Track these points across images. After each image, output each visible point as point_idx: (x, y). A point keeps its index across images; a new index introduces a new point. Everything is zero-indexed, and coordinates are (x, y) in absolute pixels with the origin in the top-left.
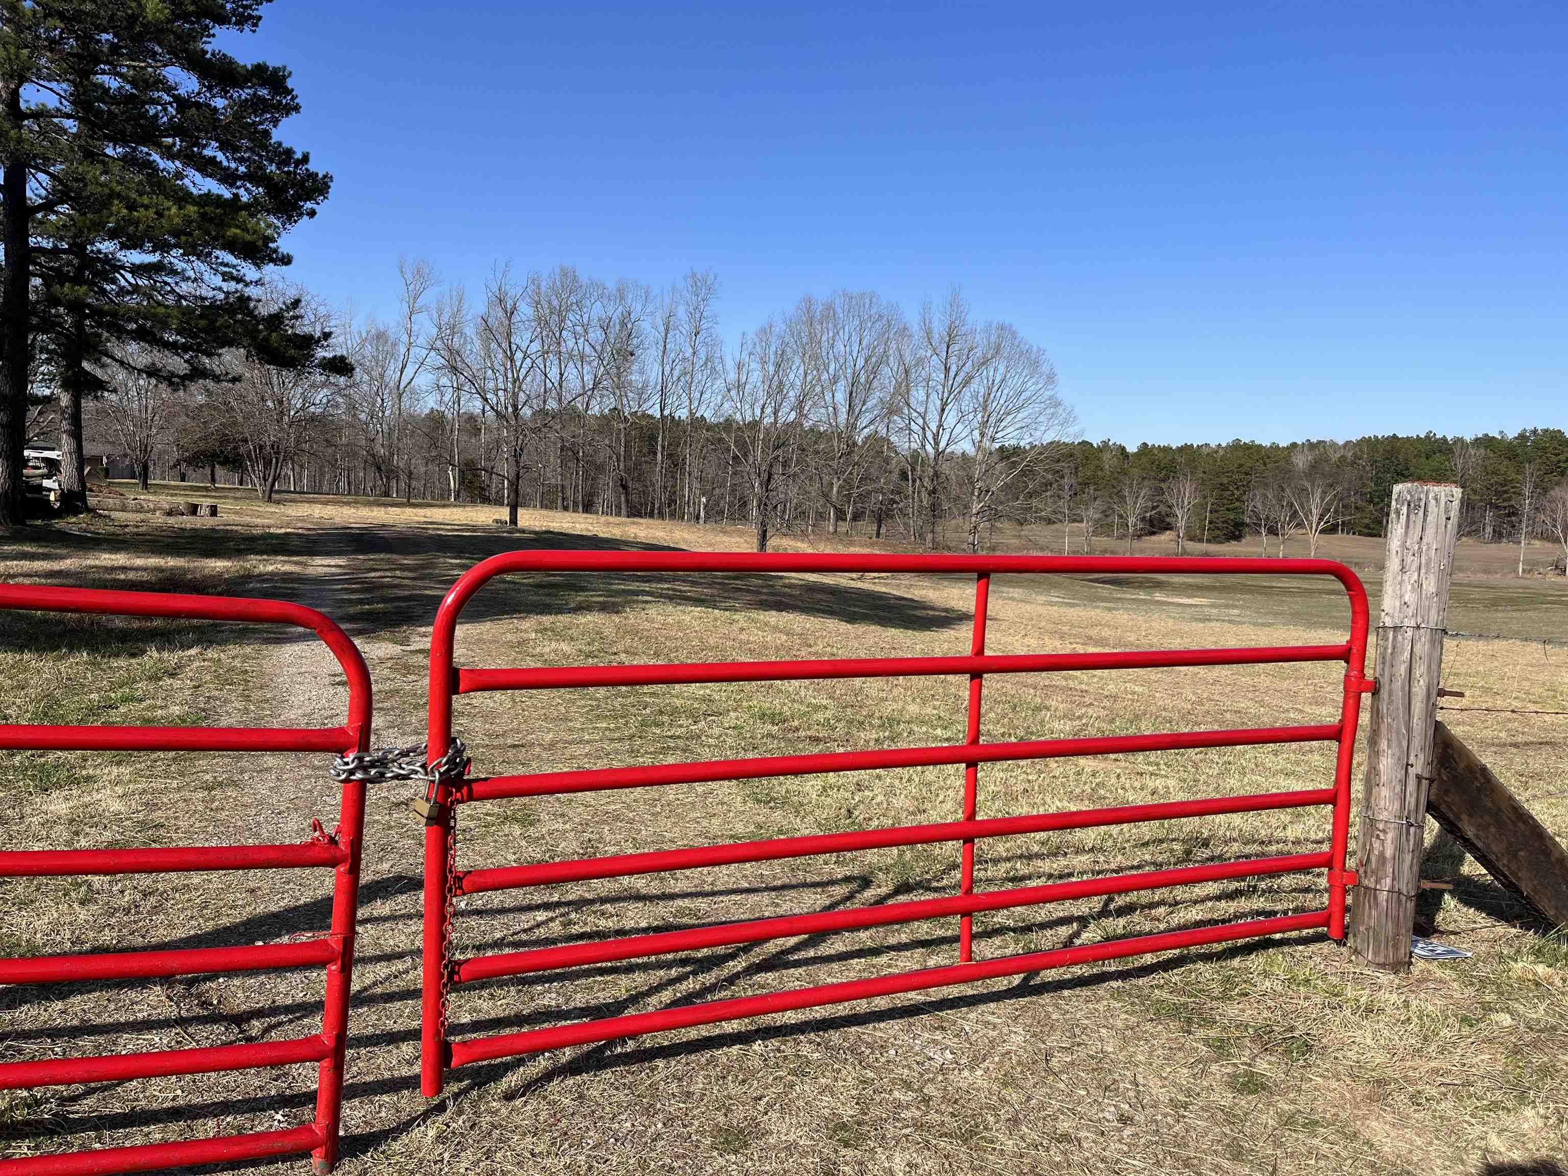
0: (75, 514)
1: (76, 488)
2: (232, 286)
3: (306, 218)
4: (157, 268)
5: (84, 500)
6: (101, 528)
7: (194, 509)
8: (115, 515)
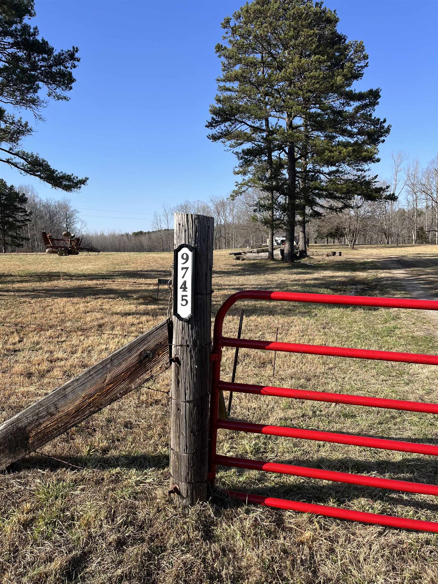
0: (304, 258)
1: (304, 249)
2: (359, 173)
3: (381, 143)
4: (337, 171)
5: (306, 253)
6: (313, 262)
7: (334, 254)
8: (315, 257)
